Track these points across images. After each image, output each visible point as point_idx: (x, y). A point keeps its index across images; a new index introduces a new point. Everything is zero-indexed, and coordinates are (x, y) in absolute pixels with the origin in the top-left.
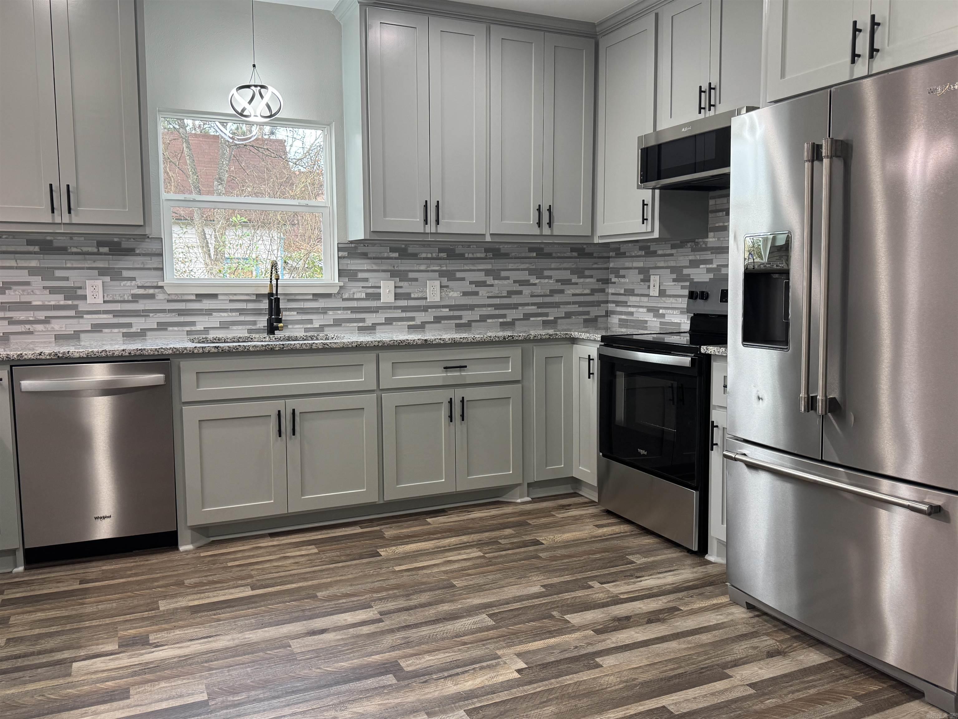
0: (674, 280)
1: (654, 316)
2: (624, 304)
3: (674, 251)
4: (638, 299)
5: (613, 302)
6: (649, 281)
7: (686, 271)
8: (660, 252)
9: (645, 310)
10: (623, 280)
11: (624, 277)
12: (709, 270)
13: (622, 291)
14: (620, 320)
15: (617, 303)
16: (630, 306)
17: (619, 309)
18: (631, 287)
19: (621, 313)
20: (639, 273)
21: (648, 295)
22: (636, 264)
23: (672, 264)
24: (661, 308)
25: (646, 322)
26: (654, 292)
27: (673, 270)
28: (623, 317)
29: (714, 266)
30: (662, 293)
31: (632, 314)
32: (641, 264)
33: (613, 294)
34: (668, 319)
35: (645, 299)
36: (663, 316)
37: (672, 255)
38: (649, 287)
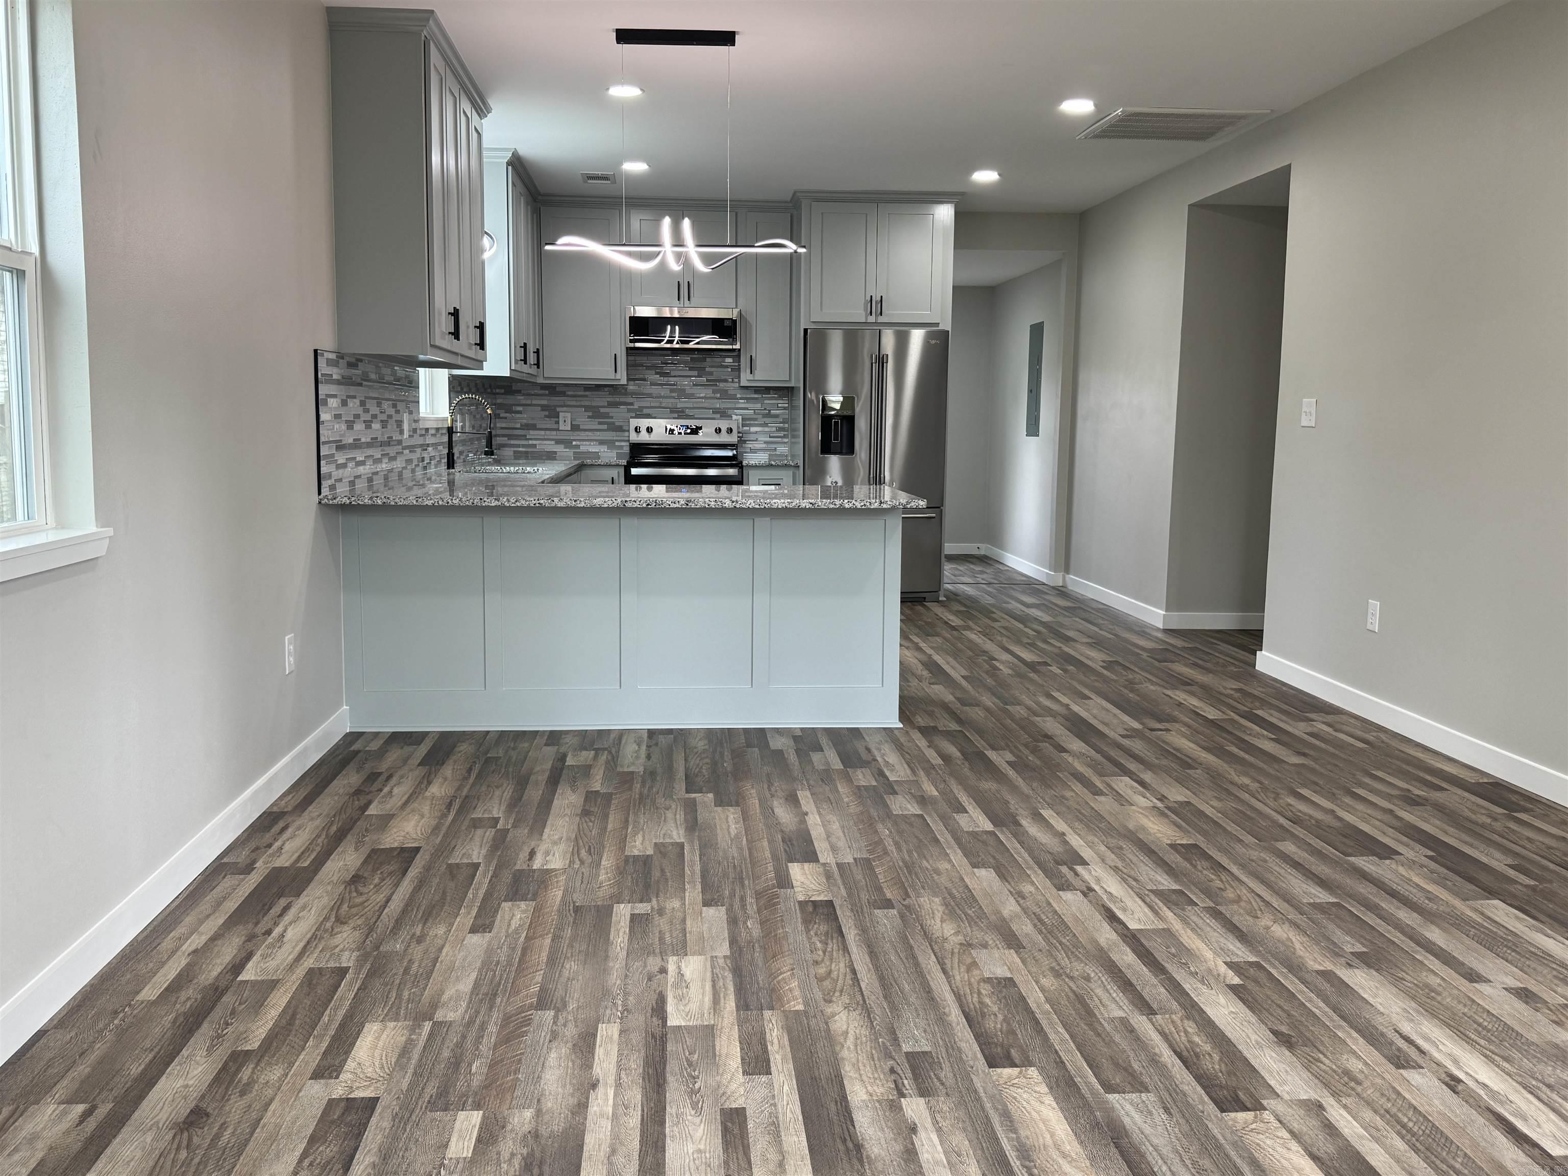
0: (589, 417)
1: (565, 448)
2: (524, 437)
3: (587, 393)
4: (543, 433)
5: (503, 436)
6: (558, 417)
7: (602, 410)
8: (569, 393)
9: (553, 442)
10: (518, 415)
11: (519, 412)
12: (629, 411)
13: (518, 426)
14: (515, 452)
15: (510, 437)
16: (531, 439)
17: (512, 442)
18: (531, 422)
19: (519, 446)
20: (543, 410)
21: (558, 430)
22: (534, 402)
23: (587, 403)
24: (575, 440)
25: (555, 453)
26: (565, 426)
27: (587, 408)
28: (521, 449)
29: (636, 407)
30: (575, 428)
31: (535, 446)
32: (544, 402)
33: (502, 428)
34: (583, 449)
35: (554, 433)
36: (578, 447)
37: (586, 396)
38: (557, 423)
